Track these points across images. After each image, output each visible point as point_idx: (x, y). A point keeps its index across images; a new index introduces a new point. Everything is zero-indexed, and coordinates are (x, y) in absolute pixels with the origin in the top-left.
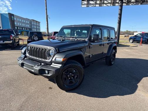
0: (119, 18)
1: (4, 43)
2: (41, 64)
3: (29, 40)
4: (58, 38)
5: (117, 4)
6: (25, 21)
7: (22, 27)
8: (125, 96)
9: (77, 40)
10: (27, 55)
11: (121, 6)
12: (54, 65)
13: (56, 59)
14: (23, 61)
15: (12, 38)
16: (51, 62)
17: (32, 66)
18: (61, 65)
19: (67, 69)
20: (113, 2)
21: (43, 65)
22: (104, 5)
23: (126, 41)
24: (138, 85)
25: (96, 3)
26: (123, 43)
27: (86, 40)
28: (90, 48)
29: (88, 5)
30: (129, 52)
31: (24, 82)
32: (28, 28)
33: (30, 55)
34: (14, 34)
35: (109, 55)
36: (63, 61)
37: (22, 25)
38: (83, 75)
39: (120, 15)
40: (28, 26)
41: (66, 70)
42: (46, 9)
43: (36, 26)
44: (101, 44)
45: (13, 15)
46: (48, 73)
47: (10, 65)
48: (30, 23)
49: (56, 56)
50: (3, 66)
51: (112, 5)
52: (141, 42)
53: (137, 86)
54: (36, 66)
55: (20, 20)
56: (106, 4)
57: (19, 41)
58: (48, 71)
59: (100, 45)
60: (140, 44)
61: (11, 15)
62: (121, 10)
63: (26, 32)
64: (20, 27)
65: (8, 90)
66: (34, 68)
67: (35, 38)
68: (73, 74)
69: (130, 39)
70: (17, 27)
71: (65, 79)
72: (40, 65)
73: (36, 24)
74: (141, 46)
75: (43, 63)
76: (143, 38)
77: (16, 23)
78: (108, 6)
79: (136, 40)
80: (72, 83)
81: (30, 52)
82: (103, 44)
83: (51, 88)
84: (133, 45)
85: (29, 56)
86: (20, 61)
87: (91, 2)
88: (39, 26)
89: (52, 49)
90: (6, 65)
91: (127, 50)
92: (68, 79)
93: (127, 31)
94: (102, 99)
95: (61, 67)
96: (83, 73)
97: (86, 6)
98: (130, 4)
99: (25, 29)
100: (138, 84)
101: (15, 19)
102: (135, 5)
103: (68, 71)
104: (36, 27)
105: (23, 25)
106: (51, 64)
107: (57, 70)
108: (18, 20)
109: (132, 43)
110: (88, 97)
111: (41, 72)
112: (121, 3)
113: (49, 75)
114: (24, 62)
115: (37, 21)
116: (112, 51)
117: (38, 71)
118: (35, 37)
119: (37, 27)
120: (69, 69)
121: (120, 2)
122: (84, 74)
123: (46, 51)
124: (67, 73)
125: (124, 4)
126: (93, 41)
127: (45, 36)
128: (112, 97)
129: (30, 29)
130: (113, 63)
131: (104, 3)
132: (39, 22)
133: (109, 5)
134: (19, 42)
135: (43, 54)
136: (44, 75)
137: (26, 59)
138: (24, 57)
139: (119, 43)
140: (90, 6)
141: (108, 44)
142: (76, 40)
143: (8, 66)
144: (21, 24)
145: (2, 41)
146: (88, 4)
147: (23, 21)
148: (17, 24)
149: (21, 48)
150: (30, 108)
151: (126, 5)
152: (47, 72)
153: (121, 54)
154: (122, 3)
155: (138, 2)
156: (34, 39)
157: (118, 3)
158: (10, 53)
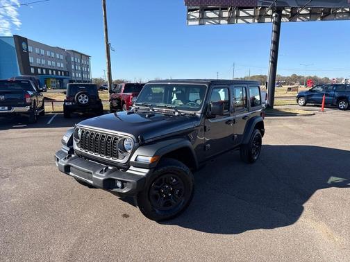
0: (273, 51)
1: (12, 111)
2: (107, 168)
3: (66, 103)
4: (137, 107)
5: (267, 20)
6: (53, 54)
7: (47, 67)
8: (276, 229)
9: (178, 116)
10: (76, 147)
11: (278, 24)
12: (133, 170)
13: (139, 157)
14: (69, 161)
15: (28, 100)
16: (128, 164)
17: (88, 173)
18: (147, 171)
19: (159, 176)
20: (258, 14)
21: (112, 172)
22: (240, 21)
23: (290, 103)
24: (304, 205)
25: (221, 17)
26: (283, 107)
27: (198, 114)
28: (205, 131)
29: (202, 20)
30: (294, 130)
31: (69, 204)
32: (61, 72)
33: (81, 147)
34: (32, 90)
35: (247, 141)
36: (153, 162)
37: (47, 63)
38: (191, 189)
39: (276, 43)
40: (62, 66)
41: (158, 180)
42: (106, 30)
43: (81, 65)
44: (230, 121)
45: (25, 40)
46: (123, 187)
47: (32, 165)
48: (66, 59)
49: (137, 153)
50: (18, 167)
51: (256, 21)
52: (323, 104)
53: (303, 208)
54: (98, 173)
55: (43, 52)
56: (243, 18)
57: (43, 105)
58: (122, 182)
59: (228, 122)
60: (320, 108)
61: (20, 40)
62: (277, 32)
63: (57, 79)
64: (42, 69)
65: (37, 222)
66: (94, 176)
67: (80, 98)
68: (172, 186)
69: (299, 97)
70: (36, 69)
71: (156, 197)
72: (105, 171)
73: (81, 61)
74: (323, 115)
75: (111, 165)
76: (327, 95)
77: (31, 60)
78: (248, 23)
79: (312, 100)
80: (171, 205)
81: (81, 142)
82: (234, 120)
83: (126, 216)
84: (305, 113)
85: (79, 149)
86: (62, 160)
87: (210, 14)
88: (88, 66)
89: (128, 138)
90: (24, 165)
91: (290, 126)
92: (162, 196)
93: (295, 76)
94: (230, 236)
95: (148, 174)
96: (192, 185)
97: (197, 23)
98: (298, 20)
99: (54, 73)
100: (304, 203)
101: (30, 49)
102: (308, 20)
103: (161, 180)
104: (79, 69)
105: (49, 63)
106: (128, 169)
107: (141, 180)
108: (37, 51)
109: (304, 105)
110: (203, 233)
111: (109, 185)
112: (276, 16)
113: (124, 192)
114: (70, 164)
115: (81, 54)
116: (254, 133)
117: (102, 182)
118: (81, 96)
119: (81, 68)
120: (163, 177)
121: (274, 15)
122: (194, 186)
123: (118, 142)
124: (159, 185)
125: (283, 19)
126: (213, 117)
127: (102, 88)
128: (250, 231)
129: (67, 73)
130: (256, 158)
131: (238, 17)
132: (88, 57)
133: (250, 20)
134: (43, 107)
135: (111, 146)
136: (114, 190)
137: (73, 156)
138: (69, 152)
139: (274, 107)
140: (207, 23)
141: (244, 118)
142: (177, 113)
143: (29, 168)
144: (43, 62)
145: (6, 108)
146: (203, 18)
147: (48, 54)
148: (35, 60)
149: (49, 123)
150: (89, 257)
151: (288, 20)
152: (119, 184)
153: (276, 134)
154: (280, 16)
155: (315, 14)
156: (80, 100)
157: (271, 16)
158: (25, 135)
